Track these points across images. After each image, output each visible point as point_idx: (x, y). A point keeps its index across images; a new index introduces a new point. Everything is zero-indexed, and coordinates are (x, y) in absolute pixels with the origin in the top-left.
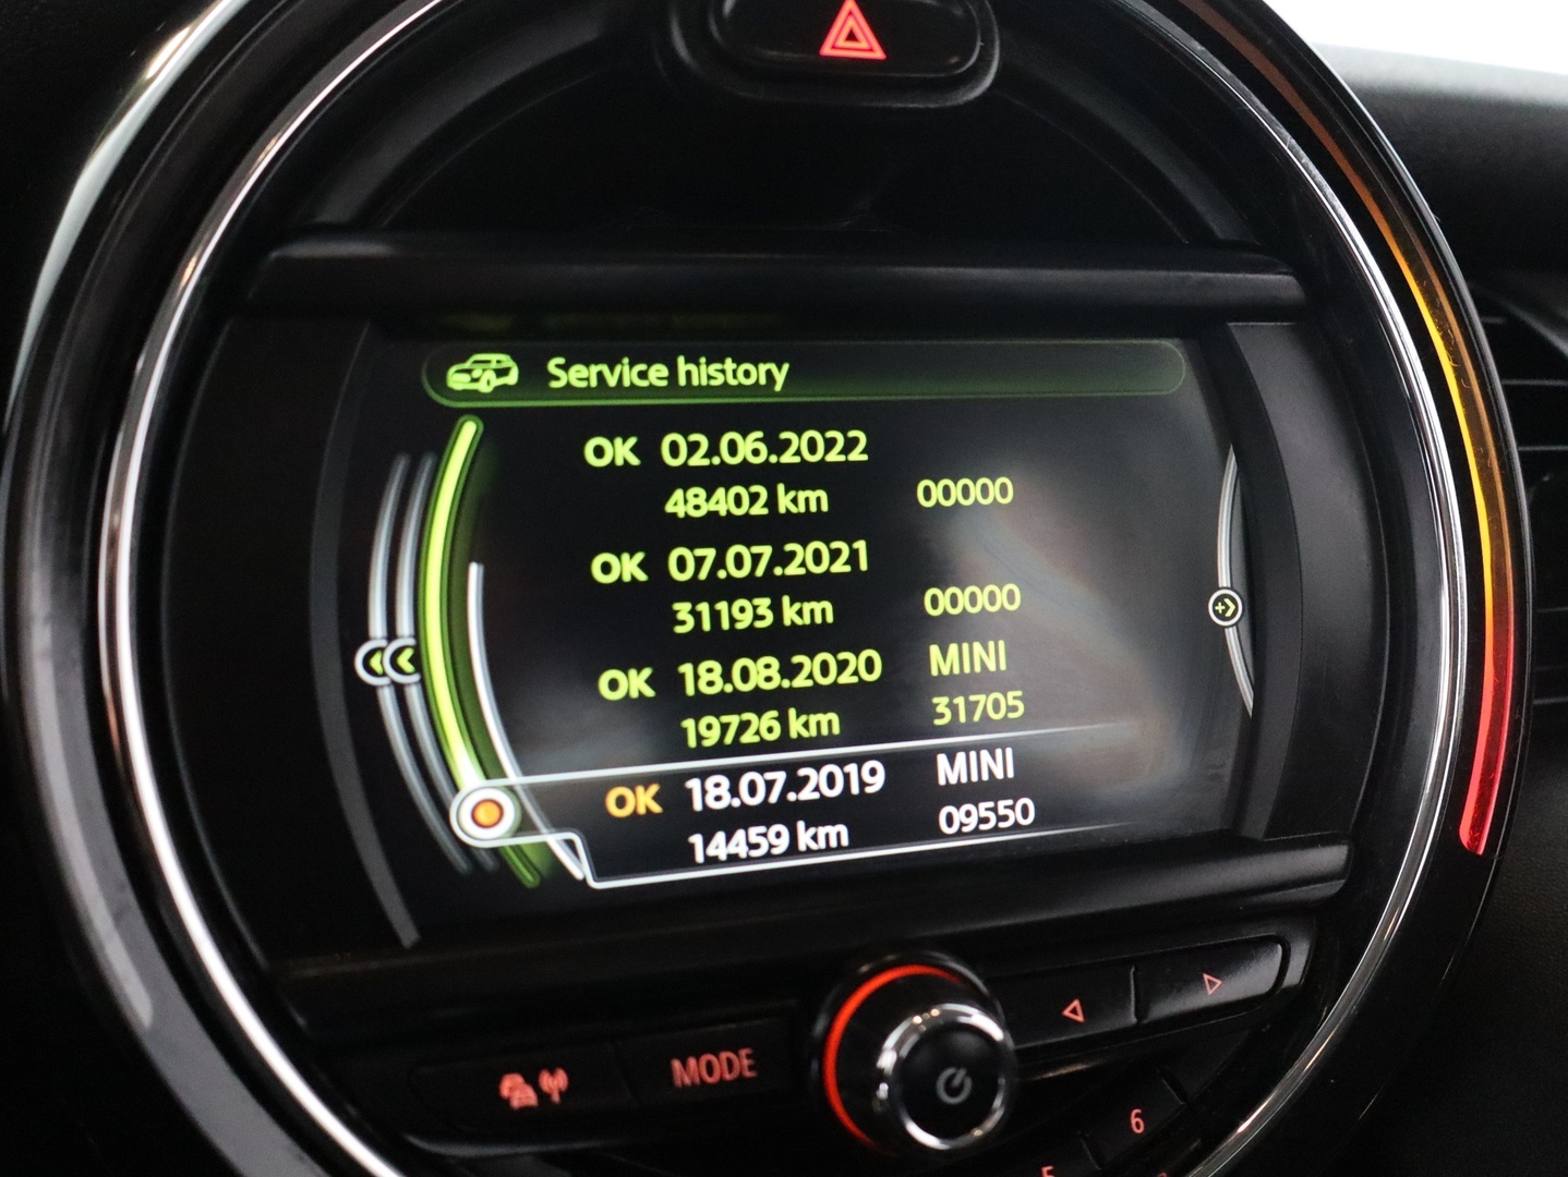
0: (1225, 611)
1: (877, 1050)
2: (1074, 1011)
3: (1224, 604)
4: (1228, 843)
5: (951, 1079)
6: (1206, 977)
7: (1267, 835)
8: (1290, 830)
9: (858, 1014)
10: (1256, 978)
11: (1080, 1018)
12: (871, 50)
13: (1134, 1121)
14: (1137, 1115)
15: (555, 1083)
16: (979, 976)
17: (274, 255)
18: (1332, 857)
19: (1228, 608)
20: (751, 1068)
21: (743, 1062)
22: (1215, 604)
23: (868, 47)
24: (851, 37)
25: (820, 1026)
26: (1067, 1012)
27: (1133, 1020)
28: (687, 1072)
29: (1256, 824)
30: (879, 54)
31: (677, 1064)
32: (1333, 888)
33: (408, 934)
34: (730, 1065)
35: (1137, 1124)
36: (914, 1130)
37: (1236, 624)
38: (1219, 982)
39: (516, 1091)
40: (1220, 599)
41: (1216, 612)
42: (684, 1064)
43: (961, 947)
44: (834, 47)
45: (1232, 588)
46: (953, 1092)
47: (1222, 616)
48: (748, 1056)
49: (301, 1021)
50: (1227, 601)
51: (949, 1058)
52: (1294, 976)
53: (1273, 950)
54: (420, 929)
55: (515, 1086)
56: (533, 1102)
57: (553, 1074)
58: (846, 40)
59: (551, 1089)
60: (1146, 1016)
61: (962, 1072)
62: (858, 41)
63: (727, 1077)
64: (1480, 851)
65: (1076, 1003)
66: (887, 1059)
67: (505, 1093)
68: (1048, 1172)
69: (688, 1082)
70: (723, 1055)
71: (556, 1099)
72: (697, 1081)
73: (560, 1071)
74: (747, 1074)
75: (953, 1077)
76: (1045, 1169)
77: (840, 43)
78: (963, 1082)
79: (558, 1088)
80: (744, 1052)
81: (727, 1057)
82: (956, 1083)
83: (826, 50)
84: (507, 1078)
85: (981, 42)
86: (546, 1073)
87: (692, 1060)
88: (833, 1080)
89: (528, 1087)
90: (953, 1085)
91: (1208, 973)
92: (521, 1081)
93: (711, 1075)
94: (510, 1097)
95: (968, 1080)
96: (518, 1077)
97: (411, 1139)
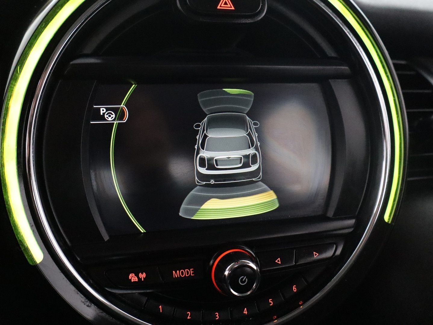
1: (225, 271)
2: (278, 261)
4: (323, 218)
6: (314, 253)
7: (333, 216)
8: (340, 215)
9: (219, 262)
10: (329, 254)
11: (280, 263)
12: (231, 7)
13: (294, 288)
14: (295, 287)
15: (143, 276)
16: (253, 252)
17: (71, 63)
18: (352, 222)
20: (193, 273)
21: (191, 272)
23: (230, 7)
24: (226, 3)
25: (211, 262)
26: (276, 261)
27: (294, 263)
28: (176, 274)
29: (330, 214)
30: (233, 8)
31: (174, 272)
32: (351, 230)
33: (106, 238)
34: (188, 272)
35: (295, 289)
36: (232, 291)
38: (318, 254)
39: (133, 278)
42: (176, 273)
43: (250, 245)
46: (243, 282)
49: (79, 259)
51: (244, 274)
52: (338, 252)
53: (333, 247)
54: (110, 236)
55: (132, 276)
56: (137, 280)
57: (142, 274)
58: (224, 4)
59: (142, 277)
60: (297, 263)
61: (245, 277)
62: (227, 5)
63: (187, 276)
64: (390, 222)
65: (279, 259)
66: (227, 273)
67: (130, 278)
68: (271, 301)
69: (176, 276)
70: (186, 270)
71: (143, 280)
72: (179, 276)
73: (144, 273)
74: (192, 275)
75: (243, 278)
76: (270, 300)
77: (222, 5)
78: (245, 280)
79: (143, 277)
80: (191, 270)
81: (187, 271)
82: (244, 280)
83: (219, 7)
84: (131, 274)
85: (262, 4)
86: (140, 273)
87: (178, 271)
88: (214, 277)
89: (136, 277)
90: (243, 280)
91: (315, 252)
92: (134, 275)
93: (183, 275)
94: (131, 279)
95: (247, 279)
96: (133, 274)
97: (106, 289)
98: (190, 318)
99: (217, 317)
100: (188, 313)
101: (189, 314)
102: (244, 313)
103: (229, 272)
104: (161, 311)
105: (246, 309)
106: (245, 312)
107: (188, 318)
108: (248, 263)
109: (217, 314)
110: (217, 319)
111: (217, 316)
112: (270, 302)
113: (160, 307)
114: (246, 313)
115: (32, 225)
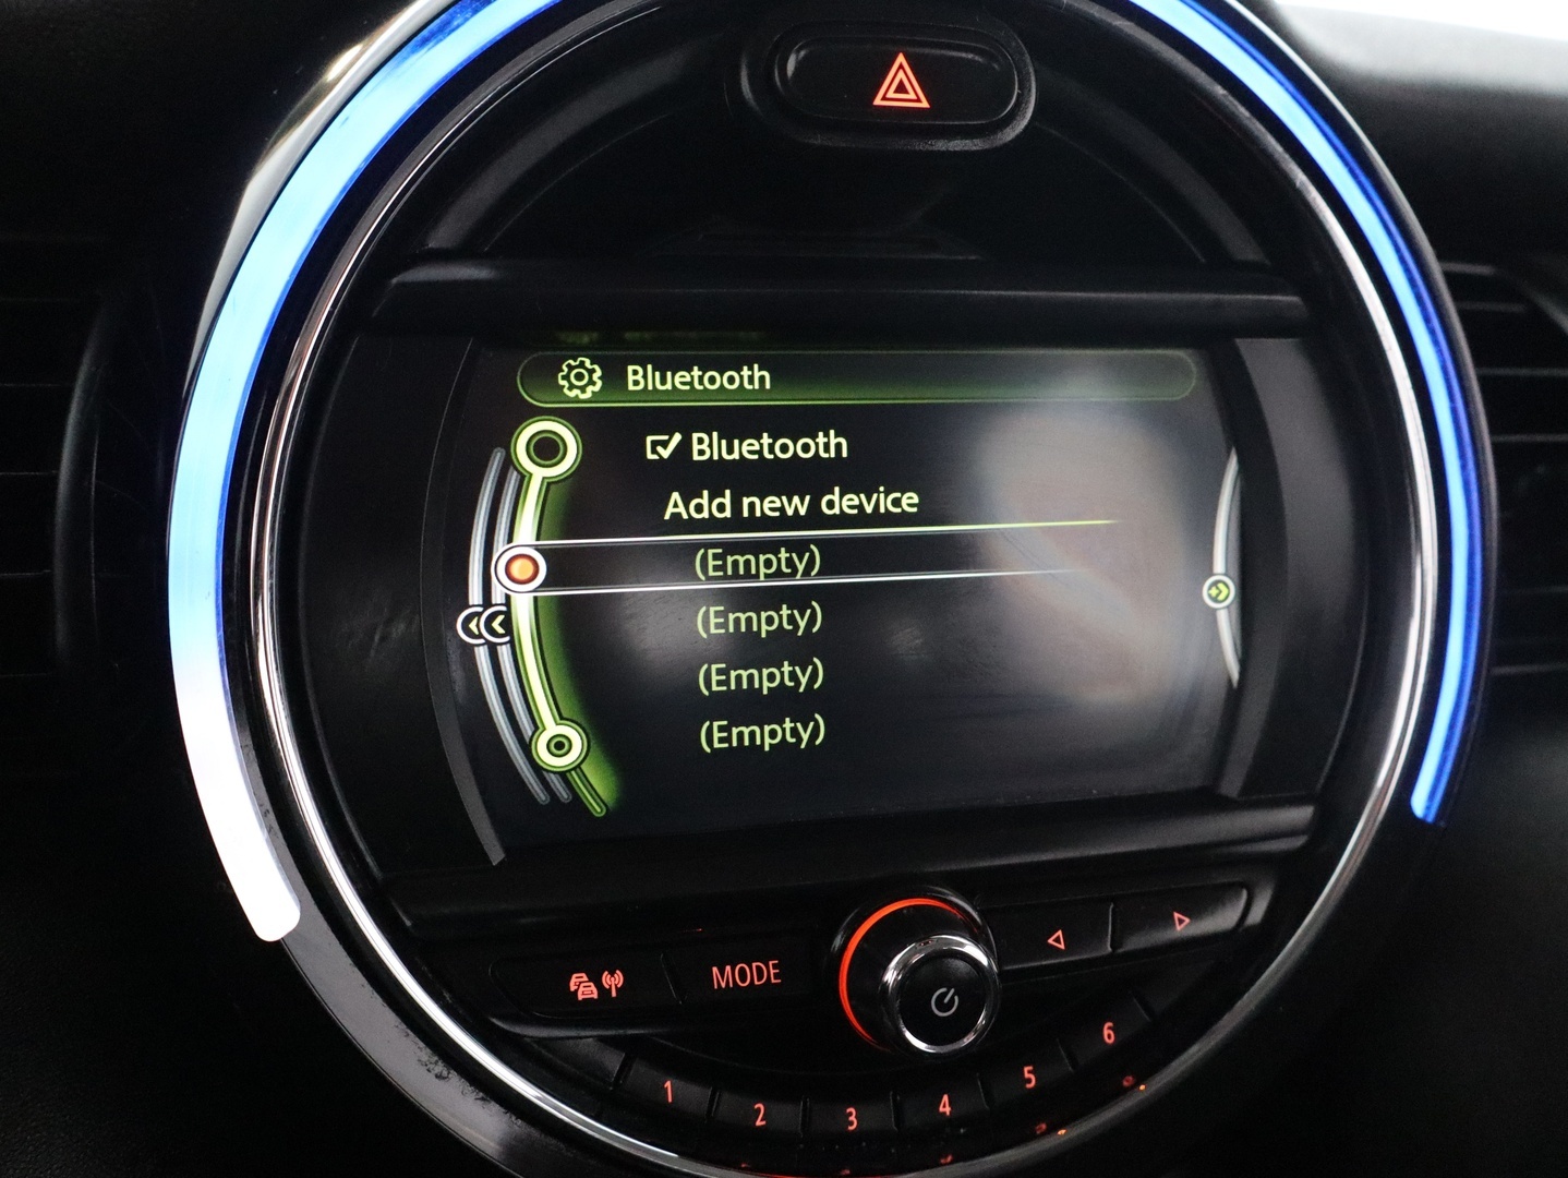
0: (1218, 595)
1: (885, 969)
2: (1057, 940)
3: (1217, 588)
4: (1207, 800)
6: (1176, 915)
7: (1240, 795)
8: (1260, 792)
9: (865, 938)
10: (1223, 919)
11: (1062, 946)
12: (918, 100)
13: (1106, 1032)
14: (1109, 1028)
15: (614, 981)
16: (974, 908)
17: (394, 281)
18: (1302, 814)
19: (1221, 592)
20: (777, 976)
21: (771, 971)
22: (1210, 588)
23: (916, 98)
24: (901, 88)
25: (838, 942)
26: (1050, 941)
27: (1110, 949)
28: (723, 977)
29: (1232, 785)
30: (925, 104)
31: (715, 969)
32: (1300, 841)
33: (496, 855)
34: (763, 973)
35: (1108, 1034)
36: (908, 1035)
37: (1228, 607)
38: (1187, 920)
39: (582, 987)
40: (1215, 584)
41: (1210, 596)
42: (722, 972)
43: (964, 884)
44: (884, 98)
45: (1226, 575)
46: (941, 1006)
47: (1215, 600)
48: (775, 966)
49: (408, 923)
50: (1221, 586)
51: (947, 980)
52: (1257, 914)
53: (1238, 896)
54: (506, 850)
55: (581, 983)
56: (595, 996)
57: (612, 974)
58: (896, 91)
59: (610, 986)
60: (1120, 947)
61: (952, 991)
62: (906, 92)
63: (756, 983)
64: (1430, 819)
65: (1060, 933)
66: (890, 976)
67: (573, 988)
68: (1029, 1072)
69: (723, 985)
70: (754, 965)
71: (614, 994)
72: (731, 985)
73: (618, 972)
74: (773, 981)
75: (944, 995)
76: (1026, 1069)
77: (891, 94)
78: (952, 998)
79: (616, 985)
80: (771, 963)
81: (757, 967)
82: (946, 1000)
83: (878, 101)
84: (575, 975)
85: (1019, 89)
86: (606, 973)
87: (728, 968)
88: (845, 992)
89: (591, 984)
90: (944, 1001)
91: (1178, 912)
92: (586, 979)
93: (743, 981)
94: (576, 991)
95: (956, 998)
96: (583, 975)
97: (494, 1021)
98: (764, 1123)
99: (851, 1123)
100: (756, 1106)
101: (759, 1109)
102: (941, 1109)
103: (898, 975)
104: (670, 1100)
105: (945, 1098)
106: (944, 1106)
107: (759, 1123)
108: (962, 945)
109: (851, 1114)
110: (851, 1128)
111: (852, 1118)
112: (1027, 1075)
113: (668, 1084)
114: (948, 1110)
115: (264, 809)
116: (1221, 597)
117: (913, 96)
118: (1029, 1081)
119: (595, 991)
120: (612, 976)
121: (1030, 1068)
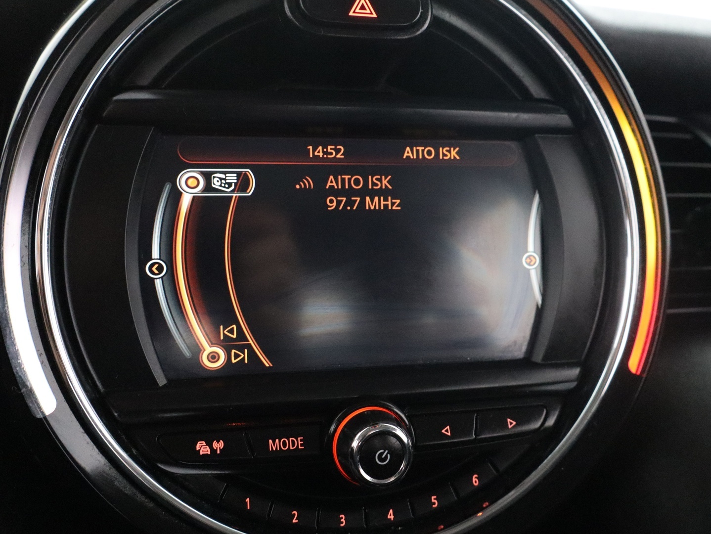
0: (530, 262)
1: (352, 440)
2: (447, 431)
3: (530, 259)
5: (382, 454)
6: (509, 420)
7: (543, 360)
8: (553, 359)
9: (345, 426)
11: (449, 434)
13: (474, 480)
14: (476, 478)
15: (219, 445)
16: (405, 414)
17: (115, 98)
18: (575, 372)
19: (531, 261)
20: (302, 445)
21: (299, 442)
22: (526, 259)
23: (370, 12)
24: (363, 8)
25: (333, 428)
26: (443, 431)
27: (474, 436)
28: (274, 445)
29: (538, 357)
30: (375, 15)
31: (270, 441)
32: (573, 385)
33: (162, 381)
34: (294, 443)
35: (475, 481)
36: (363, 472)
37: (535, 268)
38: (514, 423)
39: (203, 448)
40: (529, 257)
41: (526, 262)
42: (274, 443)
44: (354, 12)
45: (534, 252)
46: (382, 460)
47: (529, 264)
48: (301, 440)
49: (116, 414)
50: (532, 258)
51: (385, 446)
52: (551, 422)
53: (542, 412)
54: (168, 380)
55: (202, 446)
56: (209, 453)
57: (218, 442)
58: (360, 9)
59: (217, 448)
60: (479, 436)
61: (387, 452)
62: (365, 9)
63: (291, 448)
64: (639, 373)
65: (448, 427)
66: (355, 444)
67: (198, 449)
68: (434, 499)
69: (274, 449)
70: (291, 439)
71: (218, 452)
72: (278, 449)
73: (221, 441)
74: (300, 447)
76: (433, 497)
77: (357, 10)
78: (386, 456)
79: (220, 448)
80: (299, 438)
81: (292, 440)
82: (383, 456)
83: (351, 14)
84: (199, 442)
85: (422, 9)
86: (215, 441)
87: (277, 440)
89: (207, 447)
91: (509, 418)
92: (204, 444)
93: (285, 447)
94: (200, 450)
95: (389, 455)
96: (204, 442)
97: (160, 465)
98: (297, 521)
99: (342, 523)
100: (293, 513)
102: (389, 517)
103: (359, 443)
104: (249, 508)
105: (391, 511)
106: (390, 515)
107: (294, 521)
108: (394, 429)
109: (342, 518)
110: (342, 525)
111: (343, 520)
112: (433, 501)
113: (248, 500)
114: (392, 517)
115: (40, 352)
116: (532, 263)
117: (368, 11)
118: (434, 504)
119: (209, 450)
120: (218, 443)
121: (435, 497)
